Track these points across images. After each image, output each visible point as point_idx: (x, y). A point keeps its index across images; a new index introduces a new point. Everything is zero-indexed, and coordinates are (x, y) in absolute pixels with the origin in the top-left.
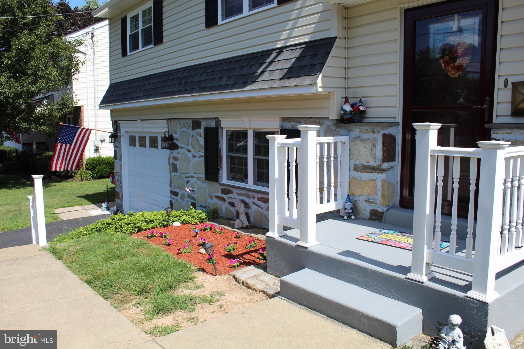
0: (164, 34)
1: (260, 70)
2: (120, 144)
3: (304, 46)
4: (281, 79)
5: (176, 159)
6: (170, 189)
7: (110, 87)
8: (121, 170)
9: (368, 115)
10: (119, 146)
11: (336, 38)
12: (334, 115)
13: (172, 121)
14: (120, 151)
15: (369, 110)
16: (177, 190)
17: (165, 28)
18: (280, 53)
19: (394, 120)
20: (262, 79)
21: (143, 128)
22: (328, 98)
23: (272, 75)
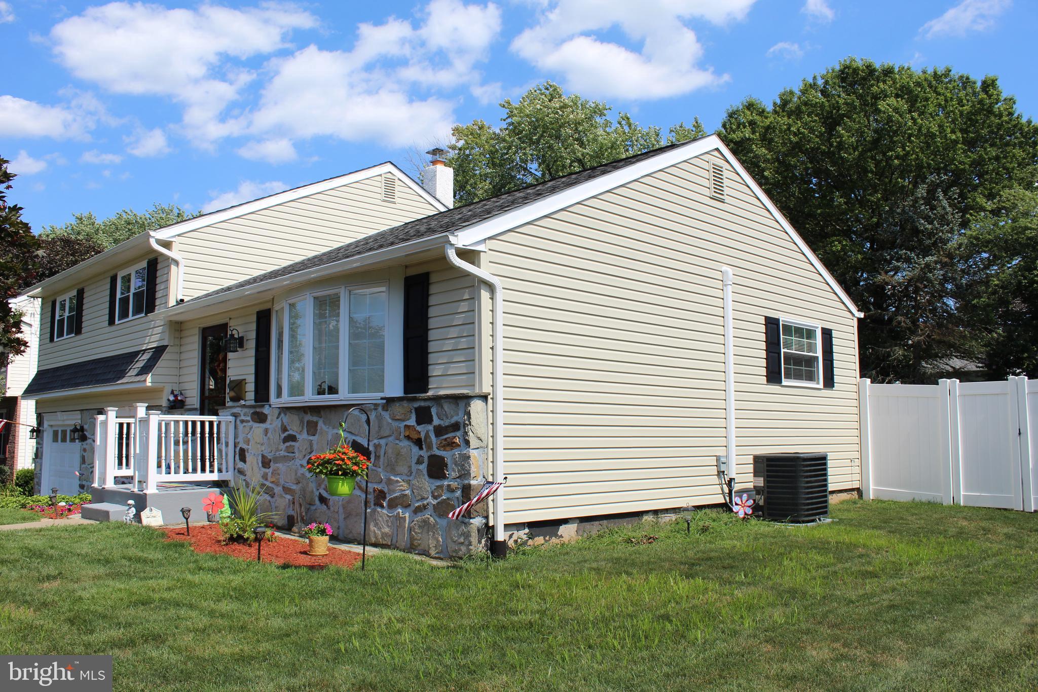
0: (84, 325)
1: (129, 368)
2: (43, 440)
3: (153, 350)
4: (135, 375)
5: (85, 450)
6: (79, 483)
7: (37, 375)
8: (40, 475)
9: (186, 403)
10: (41, 442)
11: (167, 346)
12: (164, 403)
13: (84, 411)
14: (41, 447)
15: (186, 399)
16: (84, 483)
17: (84, 319)
18: (143, 354)
19: (195, 407)
20: (128, 375)
21: (64, 420)
22: (162, 391)
23: (133, 372)
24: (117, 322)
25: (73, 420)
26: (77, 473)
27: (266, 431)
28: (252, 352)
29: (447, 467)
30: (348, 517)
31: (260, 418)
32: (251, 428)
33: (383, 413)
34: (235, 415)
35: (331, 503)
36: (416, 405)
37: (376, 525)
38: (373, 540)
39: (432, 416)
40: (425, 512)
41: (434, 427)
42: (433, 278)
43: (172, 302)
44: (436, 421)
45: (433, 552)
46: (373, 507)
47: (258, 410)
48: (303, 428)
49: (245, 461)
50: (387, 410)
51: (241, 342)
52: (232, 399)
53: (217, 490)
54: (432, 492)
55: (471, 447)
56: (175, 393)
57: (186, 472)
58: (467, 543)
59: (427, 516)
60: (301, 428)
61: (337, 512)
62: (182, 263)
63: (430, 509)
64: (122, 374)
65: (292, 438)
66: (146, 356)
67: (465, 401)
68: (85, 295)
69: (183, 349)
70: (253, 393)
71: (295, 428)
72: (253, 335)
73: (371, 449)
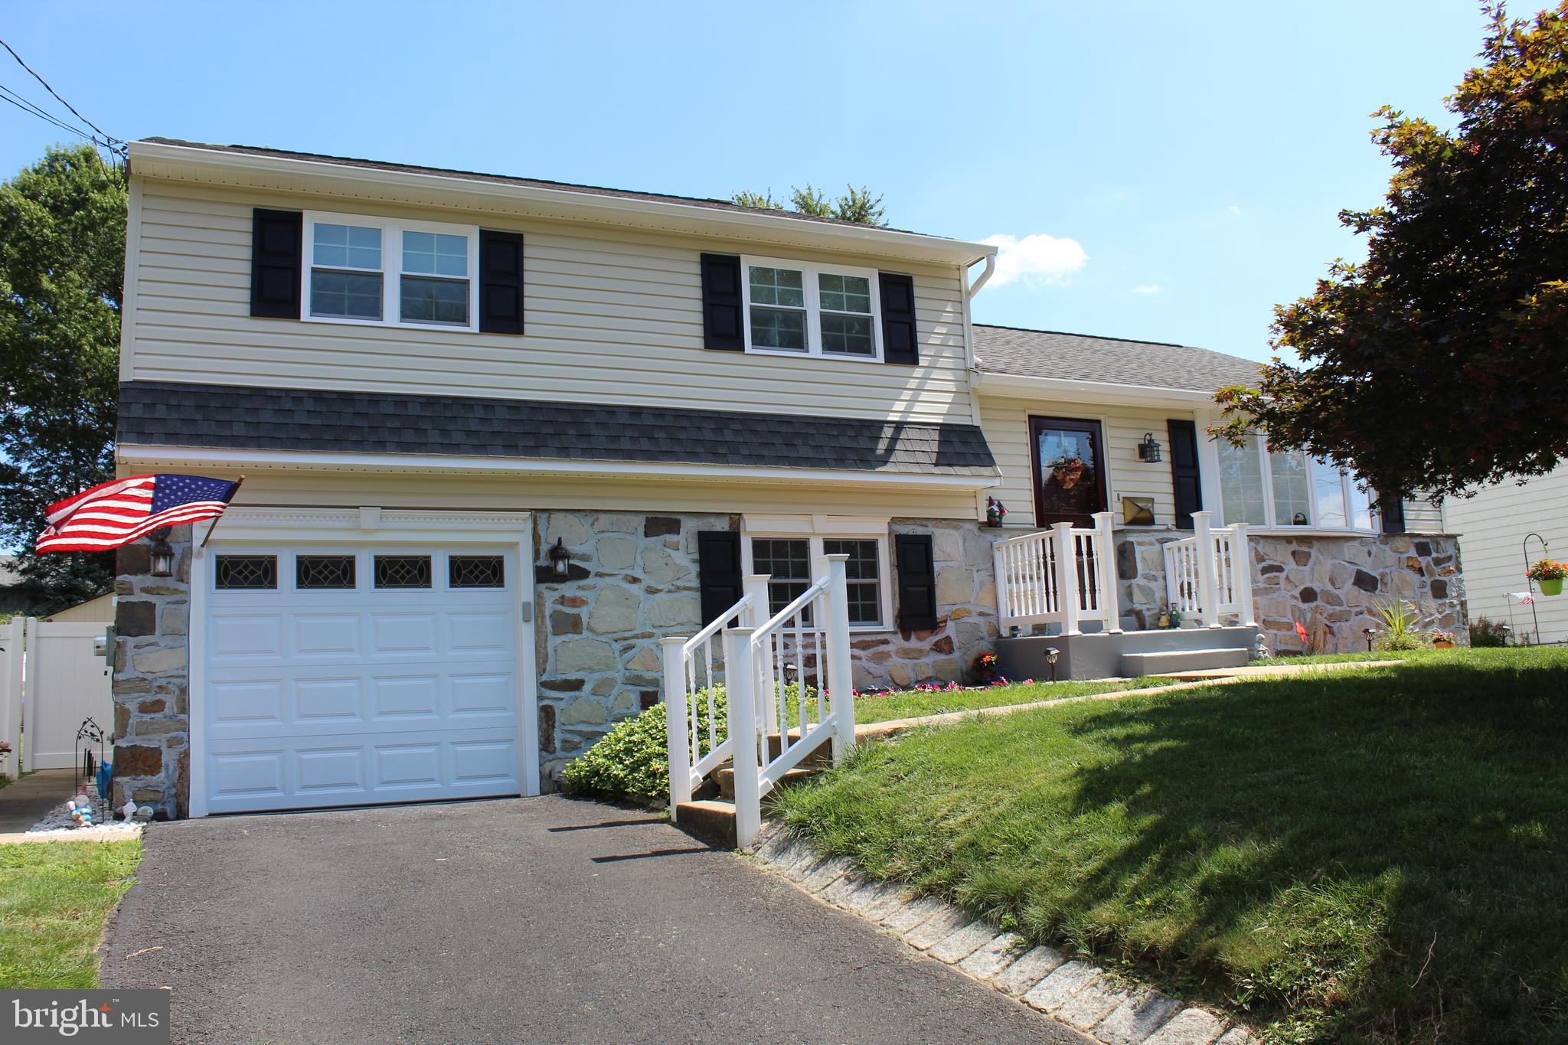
5: (575, 601)
11: (978, 427)
13: (555, 514)
24: (749, 349)
28: (1166, 467)
29: (1446, 589)
41: (1433, 559)
44: (1434, 554)
48: (1288, 557)
54: (1437, 609)
55: (1463, 573)
60: (1286, 559)
65: (1276, 568)
67: (1453, 540)
70: (1173, 517)
71: (1277, 558)
73: (1378, 577)
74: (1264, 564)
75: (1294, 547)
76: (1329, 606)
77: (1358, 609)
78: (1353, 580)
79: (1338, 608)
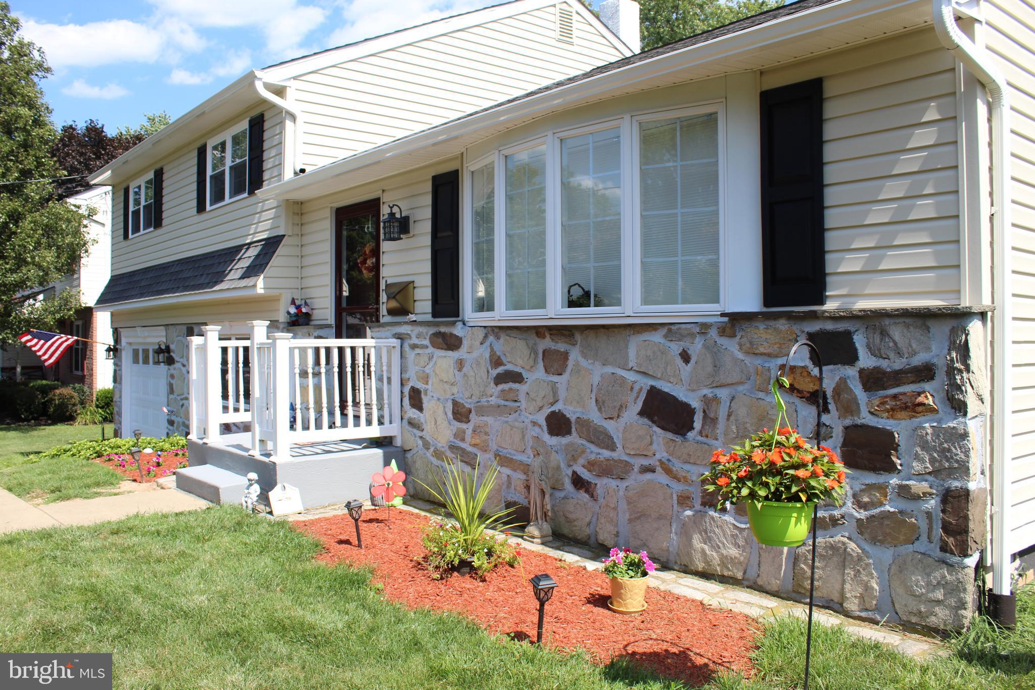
0: (164, 215)
1: (229, 269)
2: (121, 361)
3: (263, 243)
4: (240, 279)
5: (172, 376)
6: (167, 419)
7: (111, 281)
8: (120, 397)
9: (314, 317)
10: (119, 363)
11: (284, 236)
12: (282, 318)
13: (170, 327)
14: (120, 370)
15: (315, 312)
16: (173, 418)
17: (164, 207)
18: (247, 249)
19: (329, 322)
20: (228, 278)
21: (145, 337)
22: (279, 300)
23: (235, 274)
24: (208, 208)
25: (156, 337)
26: (165, 410)
27: (460, 364)
28: (427, 240)
29: (896, 450)
30: (639, 518)
31: (451, 343)
32: (431, 358)
33: (723, 341)
34: (400, 337)
35: (599, 491)
36: (815, 327)
37: (707, 540)
38: (700, 566)
39: (856, 350)
40: (833, 530)
41: (861, 371)
42: (830, 89)
43: (288, 175)
44: (866, 360)
45: (852, 605)
46: (698, 506)
47: (443, 329)
48: (535, 360)
49: (420, 409)
50: (733, 336)
51: (403, 226)
52: (391, 312)
53: (378, 452)
54: (854, 496)
55: (969, 415)
56: (298, 303)
57: (332, 426)
58: (952, 602)
59: (838, 538)
60: (531, 362)
61: (615, 509)
62: (300, 118)
63: (850, 527)
64: (219, 277)
65: (516, 378)
66: (253, 252)
67: (953, 323)
68: (165, 177)
69: (306, 240)
70: (430, 303)
71: (520, 362)
72: (427, 213)
73: (695, 404)
74: (500, 369)
75: (547, 343)
76: (593, 448)
77: (646, 462)
78: (640, 404)
79: (606, 453)
